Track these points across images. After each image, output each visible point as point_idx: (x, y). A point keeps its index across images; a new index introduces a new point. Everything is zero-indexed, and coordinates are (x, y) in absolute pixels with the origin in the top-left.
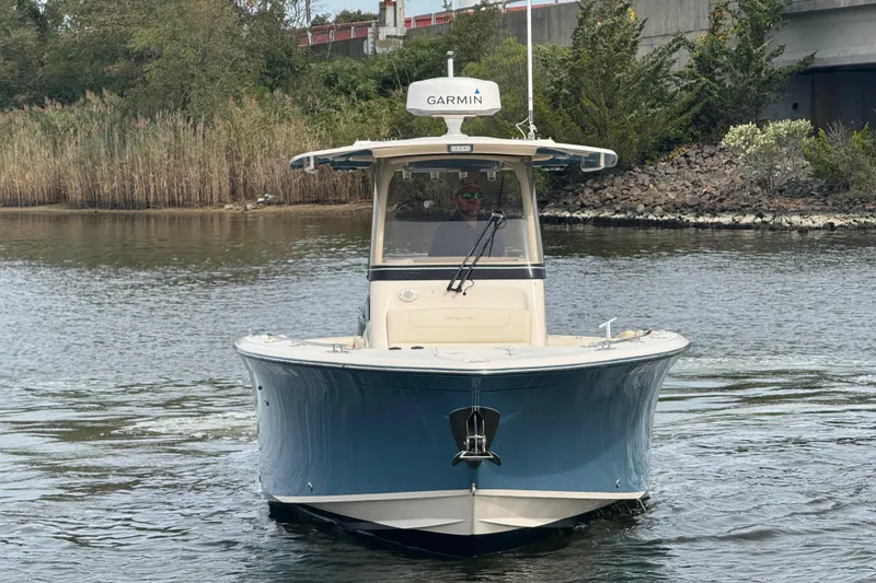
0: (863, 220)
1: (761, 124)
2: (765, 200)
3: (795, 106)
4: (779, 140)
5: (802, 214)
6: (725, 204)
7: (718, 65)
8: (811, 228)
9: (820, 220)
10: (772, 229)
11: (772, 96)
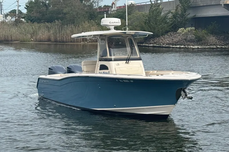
0: (205, 47)
1: (185, 28)
2: (186, 43)
3: (192, 25)
4: (189, 31)
5: (193, 46)
6: (178, 43)
7: (177, 17)
8: (194, 48)
9: (196, 47)
10: (187, 48)
11: (188, 23)
